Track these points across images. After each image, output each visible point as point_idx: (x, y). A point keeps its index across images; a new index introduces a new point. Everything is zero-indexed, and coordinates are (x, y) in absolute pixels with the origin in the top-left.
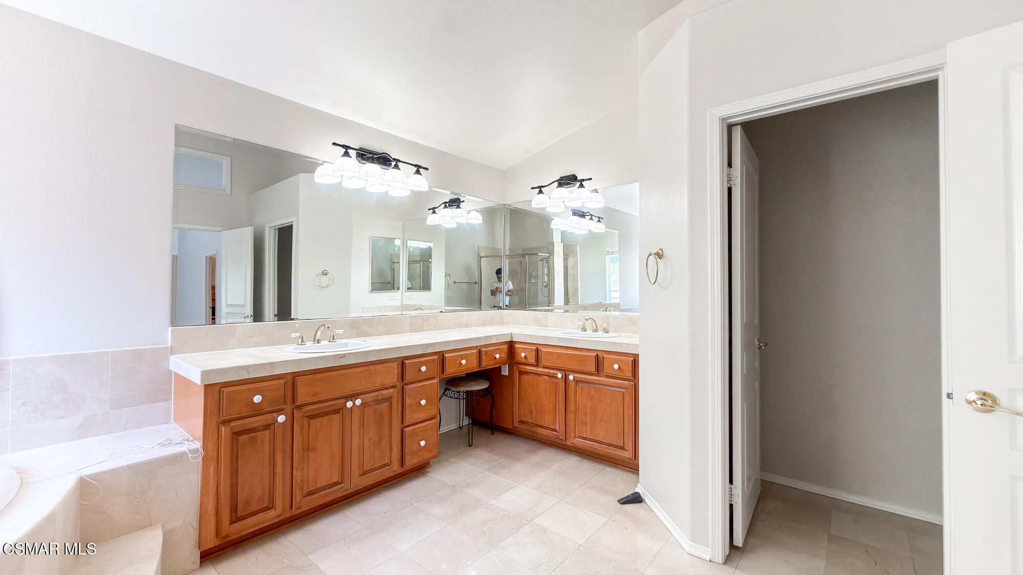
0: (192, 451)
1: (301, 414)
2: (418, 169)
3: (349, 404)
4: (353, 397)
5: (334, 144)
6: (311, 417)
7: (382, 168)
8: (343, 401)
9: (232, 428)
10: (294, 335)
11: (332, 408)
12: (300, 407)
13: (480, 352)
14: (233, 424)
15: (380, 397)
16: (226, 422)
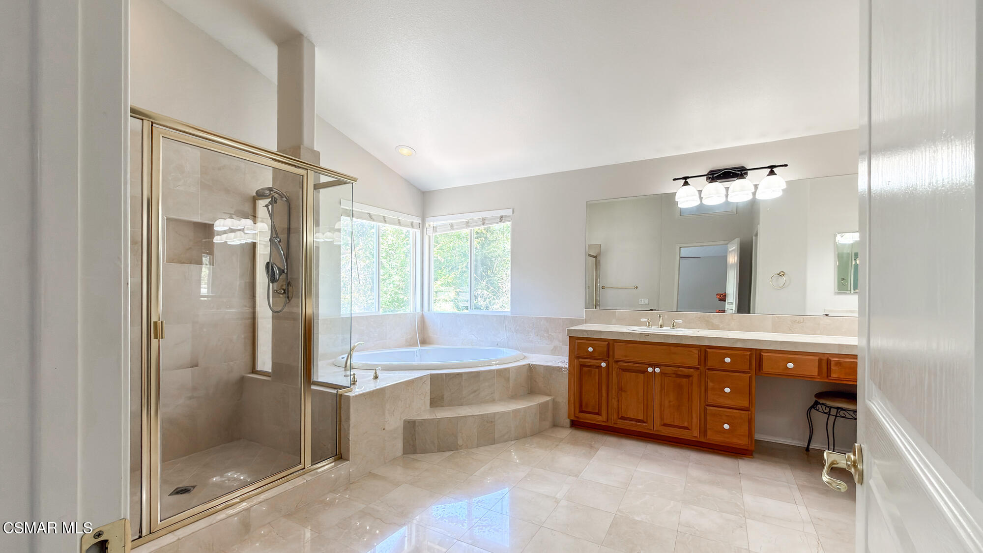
0: (565, 368)
1: (617, 367)
2: (772, 169)
3: (650, 370)
4: (654, 366)
5: (674, 180)
6: (624, 370)
7: (720, 182)
8: (647, 366)
9: (579, 361)
10: (643, 320)
11: (638, 369)
12: (617, 362)
13: (828, 362)
14: (580, 360)
15: (680, 373)
16: (578, 358)
